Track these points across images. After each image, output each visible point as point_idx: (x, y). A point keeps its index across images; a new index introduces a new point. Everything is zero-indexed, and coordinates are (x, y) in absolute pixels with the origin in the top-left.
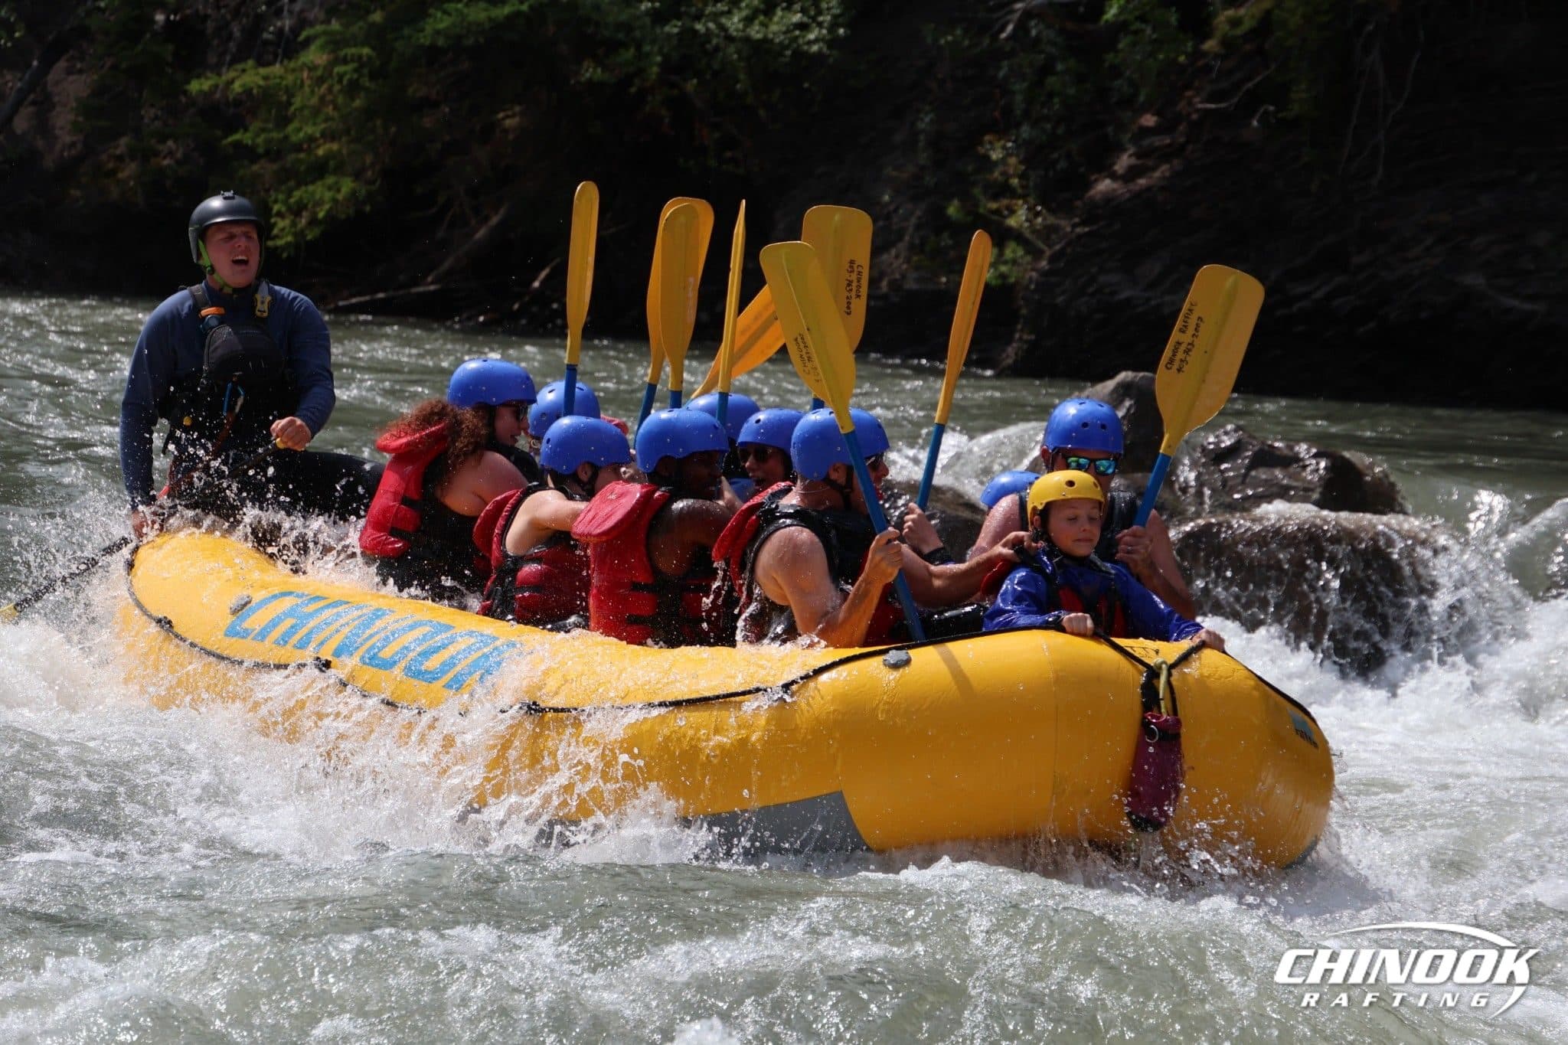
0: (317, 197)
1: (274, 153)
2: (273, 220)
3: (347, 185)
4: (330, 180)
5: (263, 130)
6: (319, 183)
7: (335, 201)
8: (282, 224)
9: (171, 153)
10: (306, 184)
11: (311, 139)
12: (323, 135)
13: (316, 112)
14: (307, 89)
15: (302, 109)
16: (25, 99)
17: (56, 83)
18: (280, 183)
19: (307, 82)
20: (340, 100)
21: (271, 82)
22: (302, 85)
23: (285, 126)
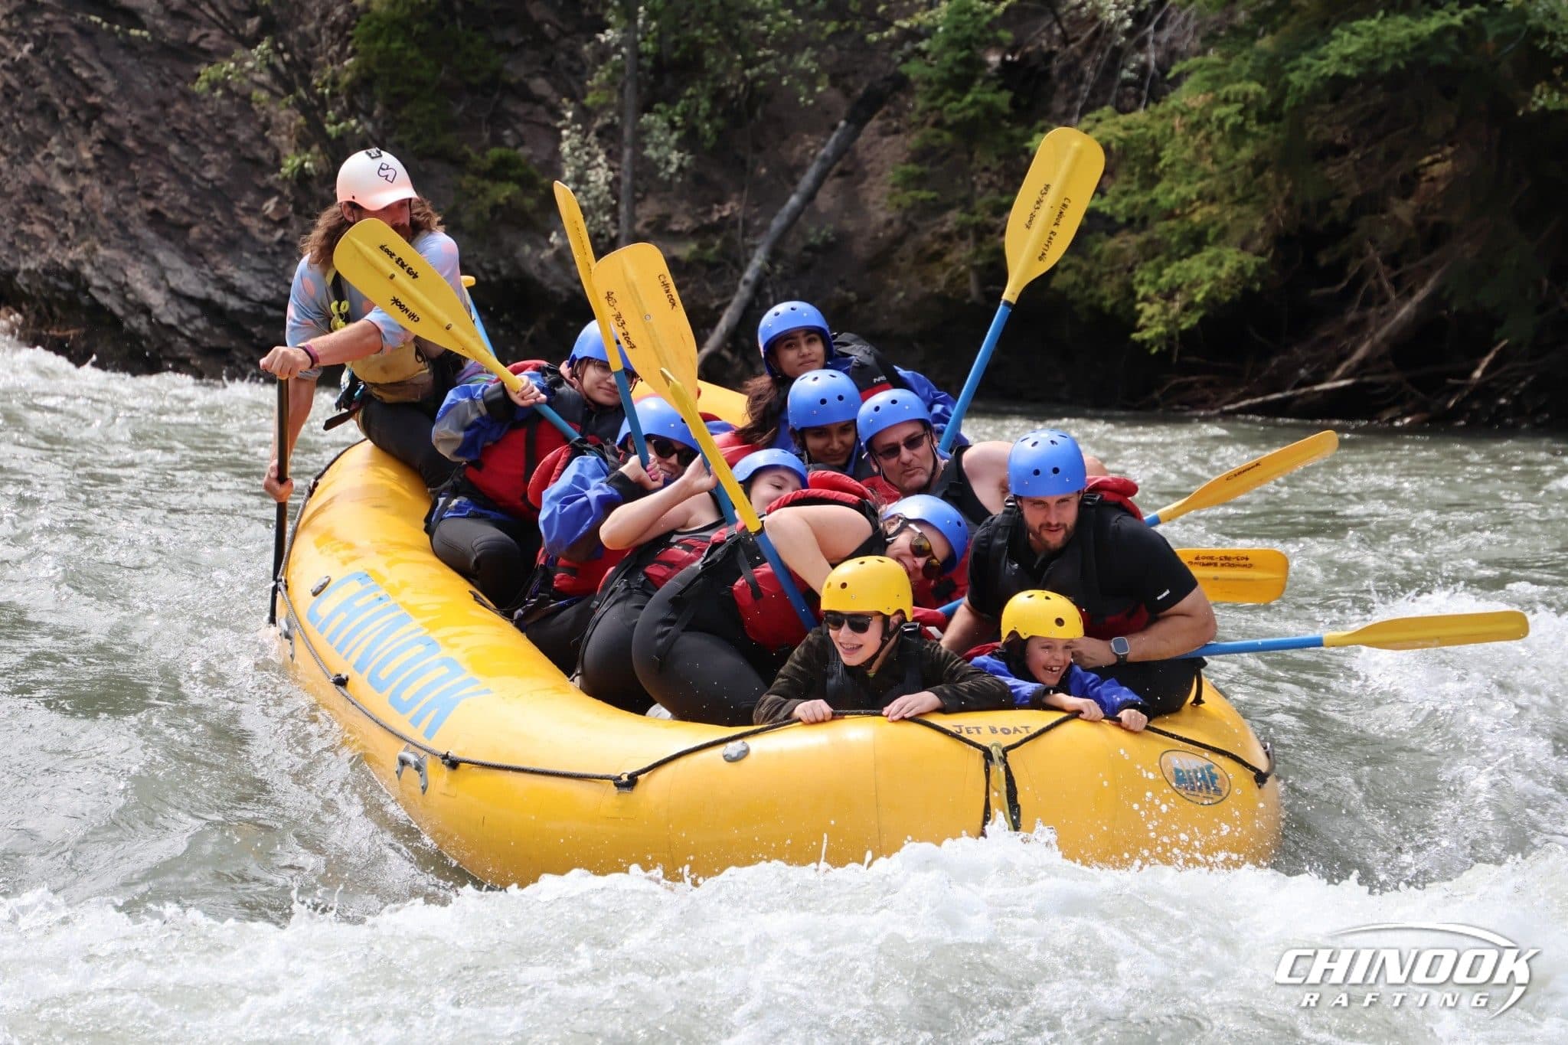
0: (1194, 275)
1: (1139, 221)
2: (1139, 307)
3: (1232, 259)
4: (1209, 252)
5: (1124, 193)
6: (1196, 257)
7: (1214, 277)
8: (1149, 310)
10: (1180, 259)
11: (1185, 202)
12: (1200, 196)
13: (1190, 167)
14: (1179, 139)
15: (1172, 165)
16: (831, 169)
17: (868, 148)
18: (1147, 260)
19: (1179, 131)
20: (1221, 151)
21: (1134, 133)
22: (1172, 135)
23: (1152, 187)
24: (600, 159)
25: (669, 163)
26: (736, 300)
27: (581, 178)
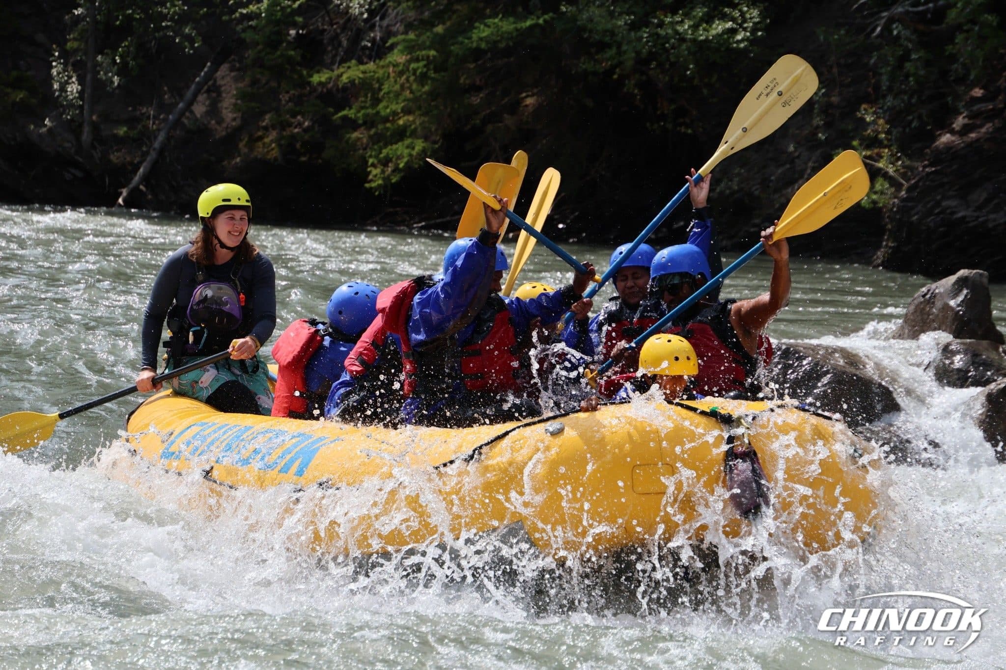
0: (399, 153)
1: (369, 123)
2: (369, 169)
3: (419, 145)
4: (408, 141)
5: (362, 108)
6: (400, 144)
7: (410, 155)
8: (375, 171)
9: (300, 124)
10: (391, 145)
11: (395, 113)
12: (403, 110)
13: (398, 95)
14: (392, 80)
15: (388, 93)
16: (202, 88)
17: (223, 78)
18: (374, 144)
19: (392, 75)
20: (414, 86)
21: (368, 75)
22: (388, 77)
23: (377, 105)
24: (74, 79)
25: (112, 82)
26: (149, 159)
27: (63, 89)
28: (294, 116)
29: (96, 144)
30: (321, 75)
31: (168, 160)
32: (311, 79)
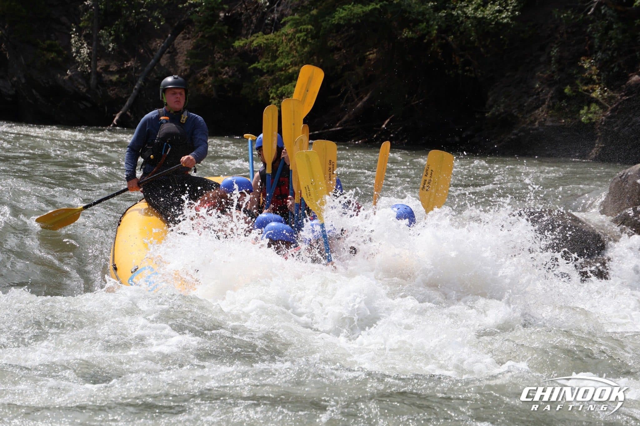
1: (271, 72)
5: (266, 62)
6: (290, 84)
9: (227, 73)
10: (284, 85)
11: (286, 65)
12: (292, 63)
13: (288, 53)
14: (284, 44)
15: (282, 52)
16: (165, 50)
17: (178, 44)
18: (273, 85)
19: (285, 41)
20: (299, 48)
21: (269, 41)
22: (282, 42)
23: (275, 60)
24: (85, 45)
25: (109, 47)
26: (132, 95)
27: (78, 52)
28: (223, 68)
29: (99, 86)
30: (240, 41)
31: (144, 95)
32: (234, 44)
